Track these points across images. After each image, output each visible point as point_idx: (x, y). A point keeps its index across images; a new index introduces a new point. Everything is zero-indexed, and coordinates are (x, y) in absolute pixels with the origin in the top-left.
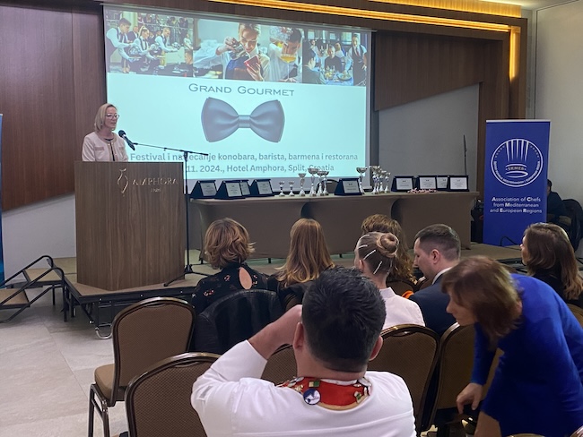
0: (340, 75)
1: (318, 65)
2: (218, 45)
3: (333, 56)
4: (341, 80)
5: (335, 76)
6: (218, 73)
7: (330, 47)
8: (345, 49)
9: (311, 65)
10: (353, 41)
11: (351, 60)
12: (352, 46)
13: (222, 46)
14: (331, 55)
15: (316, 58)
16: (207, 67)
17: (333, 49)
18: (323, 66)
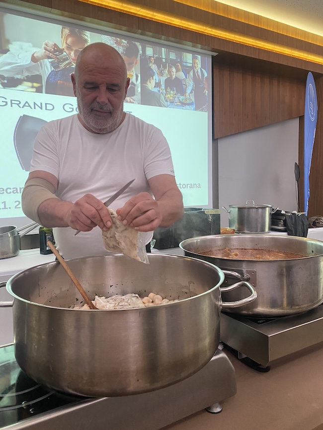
0: (181, 98)
1: (158, 85)
2: (34, 50)
3: (174, 77)
4: (183, 104)
5: (176, 99)
7: (170, 67)
8: (186, 70)
9: (151, 85)
10: (194, 63)
11: (192, 83)
12: (193, 67)
13: (40, 52)
14: (171, 76)
15: (156, 77)
16: (19, 77)
17: (174, 70)
18: (163, 87)
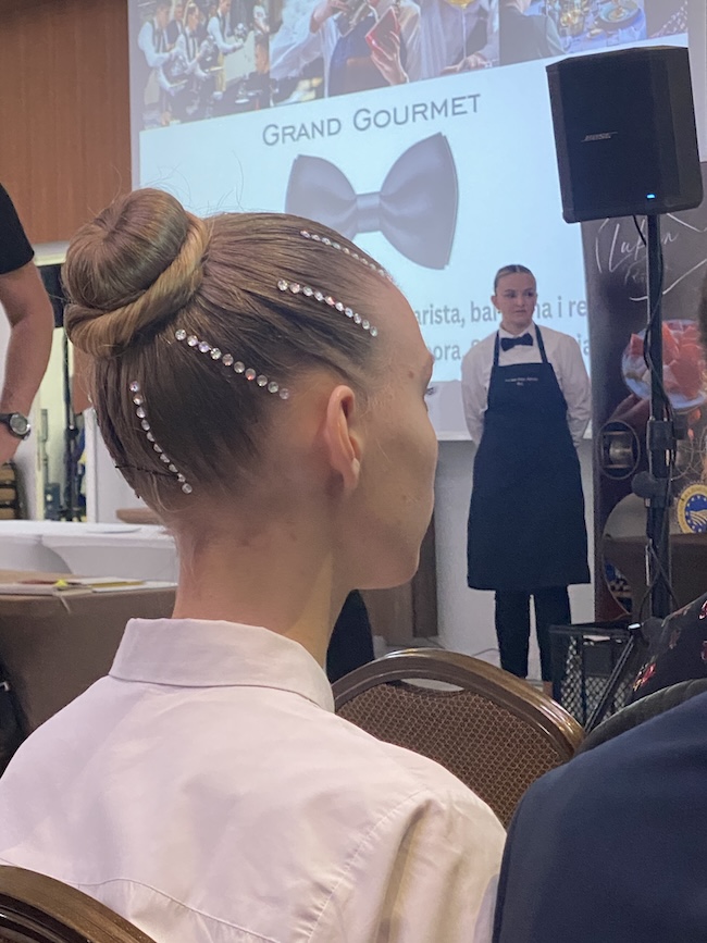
0: (604, 9)
6: (316, 82)
